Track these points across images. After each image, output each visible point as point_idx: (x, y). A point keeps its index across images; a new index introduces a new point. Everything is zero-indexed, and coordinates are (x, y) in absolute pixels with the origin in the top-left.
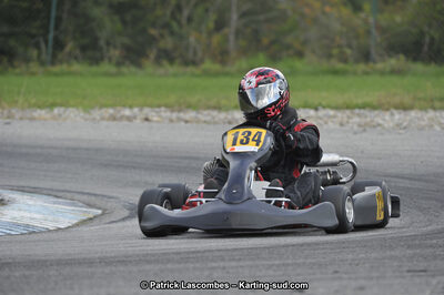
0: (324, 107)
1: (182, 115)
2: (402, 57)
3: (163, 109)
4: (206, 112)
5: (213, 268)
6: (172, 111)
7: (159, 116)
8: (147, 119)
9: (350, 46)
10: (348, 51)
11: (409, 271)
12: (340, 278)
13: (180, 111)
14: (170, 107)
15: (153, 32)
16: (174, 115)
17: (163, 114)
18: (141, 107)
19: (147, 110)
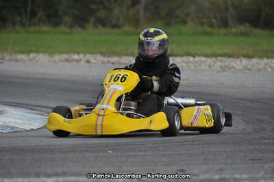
0: (199, 56)
1: (110, 59)
2: (248, 25)
3: (98, 55)
4: (125, 58)
5: (128, 156)
6: (104, 57)
7: (97, 60)
8: (88, 62)
9: (215, 18)
10: (214, 21)
11: (250, 160)
12: (208, 163)
13: (109, 56)
14: (103, 54)
15: (93, 7)
16: (105, 59)
17: (99, 58)
18: (85, 54)
19: (88, 56)
